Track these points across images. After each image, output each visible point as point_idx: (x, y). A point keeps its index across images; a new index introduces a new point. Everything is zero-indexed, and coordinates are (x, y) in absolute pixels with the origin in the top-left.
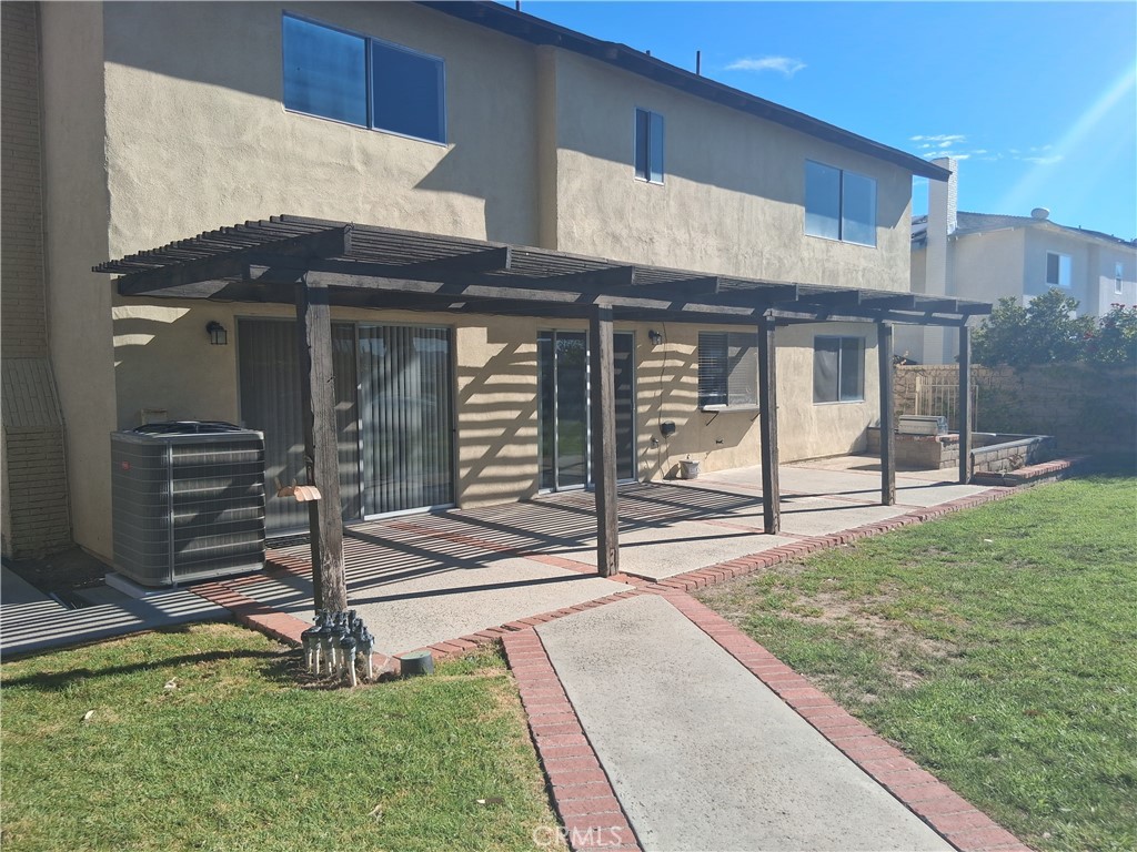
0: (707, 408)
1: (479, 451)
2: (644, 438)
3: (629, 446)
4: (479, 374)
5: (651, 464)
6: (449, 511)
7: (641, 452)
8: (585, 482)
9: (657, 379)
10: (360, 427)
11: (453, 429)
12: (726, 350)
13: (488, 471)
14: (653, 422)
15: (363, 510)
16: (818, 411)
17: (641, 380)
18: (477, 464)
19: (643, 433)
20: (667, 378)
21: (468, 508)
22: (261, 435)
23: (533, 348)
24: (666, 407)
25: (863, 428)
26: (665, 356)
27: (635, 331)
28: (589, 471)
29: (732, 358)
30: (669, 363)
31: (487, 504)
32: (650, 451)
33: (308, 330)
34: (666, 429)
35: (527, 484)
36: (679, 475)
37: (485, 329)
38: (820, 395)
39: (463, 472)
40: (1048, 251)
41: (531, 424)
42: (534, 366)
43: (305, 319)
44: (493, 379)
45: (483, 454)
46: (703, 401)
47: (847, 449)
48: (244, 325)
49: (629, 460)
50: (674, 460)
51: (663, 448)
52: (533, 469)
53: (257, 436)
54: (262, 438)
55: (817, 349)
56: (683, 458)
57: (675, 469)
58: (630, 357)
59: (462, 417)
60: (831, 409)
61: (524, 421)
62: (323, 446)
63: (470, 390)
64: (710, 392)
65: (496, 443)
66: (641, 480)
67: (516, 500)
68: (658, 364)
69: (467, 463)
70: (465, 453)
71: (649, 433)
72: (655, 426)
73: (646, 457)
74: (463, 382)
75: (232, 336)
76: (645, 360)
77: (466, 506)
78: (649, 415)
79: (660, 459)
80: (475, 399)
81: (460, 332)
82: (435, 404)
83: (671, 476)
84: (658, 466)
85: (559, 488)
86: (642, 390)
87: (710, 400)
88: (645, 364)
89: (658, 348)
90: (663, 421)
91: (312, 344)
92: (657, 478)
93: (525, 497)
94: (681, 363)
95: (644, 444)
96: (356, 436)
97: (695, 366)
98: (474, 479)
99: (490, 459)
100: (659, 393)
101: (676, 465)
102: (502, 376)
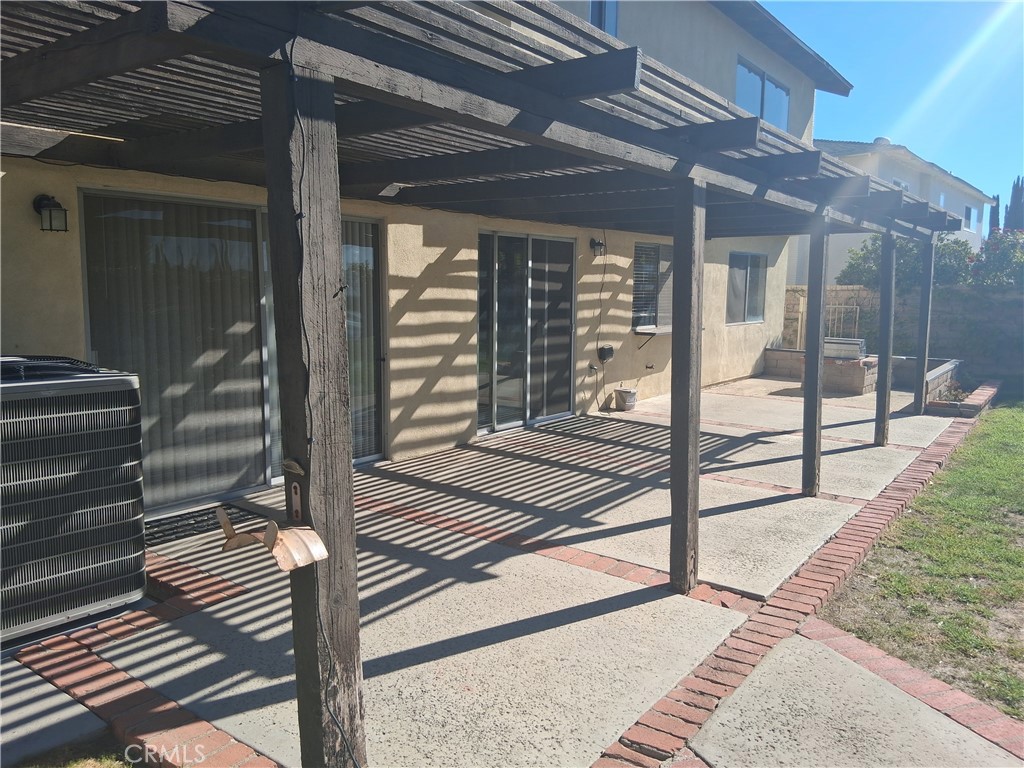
0: (640, 329)
1: (412, 387)
2: (582, 364)
3: (567, 374)
4: (414, 285)
5: (588, 395)
6: (377, 465)
7: (579, 381)
8: (523, 418)
9: (595, 296)
10: (265, 356)
11: (380, 357)
12: (658, 263)
13: (424, 411)
14: (591, 346)
15: (269, 472)
16: (729, 332)
17: (581, 297)
18: (410, 403)
19: (582, 359)
20: (606, 295)
21: (400, 460)
22: (135, 381)
23: (474, 255)
24: (604, 328)
25: (762, 350)
26: (605, 269)
27: (576, 239)
28: (528, 406)
29: (662, 274)
30: (608, 278)
31: (422, 452)
32: (589, 380)
33: (295, 177)
34: (604, 354)
35: (464, 425)
36: (613, 405)
37: (421, 227)
38: (732, 316)
39: (394, 414)
40: (894, 178)
41: (468, 350)
42: (474, 277)
43: (288, 149)
44: (430, 294)
45: (417, 389)
46: (636, 322)
47: (749, 372)
48: (93, 202)
49: (566, 390)
50: (610, 388)
51: (600, 376)
52: (471, 406)
53: (129, 383)
54: (137, 386)
55: (731, 266)
56: (616, 386)
57: (609, 400)
58: (571, 268)
59: (394, 343)
60: (738, 329)
61: (461, 348)
62: (324, 435)
63: (404, 306)
64: (641, 311)
65: (432, 375)
66: (578, 413)
67: (452, 445)
68: (597, 278)
69: (400, 402)
70: (398, 389)
71: (586, 359)
72: (593, 351)
73: (584, 387)
74: (395, 295)
75: (75, 218)
76: (587, 273)
77: (397, 457)
78: (589, 337)
79: (597, 387)
80: (410, 319)
81: (393, 230)
82: (359, 324)
83: (605, 408)
84: (594, 396)
85: (497, 427)
86: (582, 309)
87: (642, 321)
88: (587, 278)
89: (599, 260)
90: (601, 344)
91: (305, 211)
92: (593, 411)
93: (463, 443)
94: (618, 278)
95: (583, 372)
96: (259, 370)
97: (631, 282)
98: (406, 422)
99: (425, 396)
100: (597, 312)
101: (611, 394)
102: (439, 290)
